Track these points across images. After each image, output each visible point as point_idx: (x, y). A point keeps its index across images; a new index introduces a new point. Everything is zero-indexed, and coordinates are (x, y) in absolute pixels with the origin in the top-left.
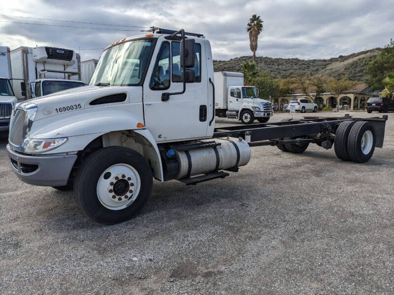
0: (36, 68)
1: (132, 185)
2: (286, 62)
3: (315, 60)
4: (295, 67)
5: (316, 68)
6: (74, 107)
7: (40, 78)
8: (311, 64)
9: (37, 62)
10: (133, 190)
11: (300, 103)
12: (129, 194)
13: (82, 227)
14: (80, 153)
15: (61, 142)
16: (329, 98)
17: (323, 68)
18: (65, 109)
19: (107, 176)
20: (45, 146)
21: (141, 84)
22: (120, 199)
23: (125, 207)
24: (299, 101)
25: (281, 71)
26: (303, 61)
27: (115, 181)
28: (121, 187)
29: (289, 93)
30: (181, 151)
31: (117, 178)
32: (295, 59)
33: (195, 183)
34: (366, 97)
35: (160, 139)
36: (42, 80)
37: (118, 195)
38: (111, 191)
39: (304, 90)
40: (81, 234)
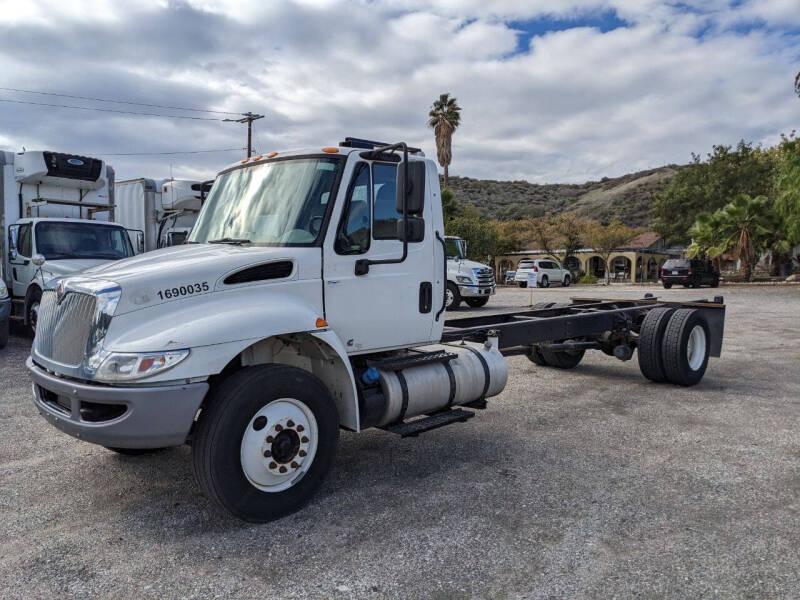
0: (20, 196)
2: (503, 187)
3: (558, 186)
4: (521, 198)
5: (559, 201)
6: (195, 288)
7: (29, 215)
8: (551, 191)
9: (22, 183)
10: (306, 450)
11: (539, 269)
12: (298, 459)
13: (205, 530)
15: (177, 358)
16: (591, 259)
17: (573, 201)
18: (177, 292)
19: (260, 424)
21: (318, 243)
22: (283, 470)
23: (288, 485)
24: (536, 264)
25: (494, 206)
26: (536, 186)
27: (274, 434)
28: (284, 445)
29: (515, 250)
30: (387, 371)
31: (278, 427)
32: (520, 183)
33: (415, 434)
34: (658, 258)
35: (352, 348)
36: (36, 220)
37: (280, 461)
38: (267, 454)
39: (545, 244)
40: (212, 544)
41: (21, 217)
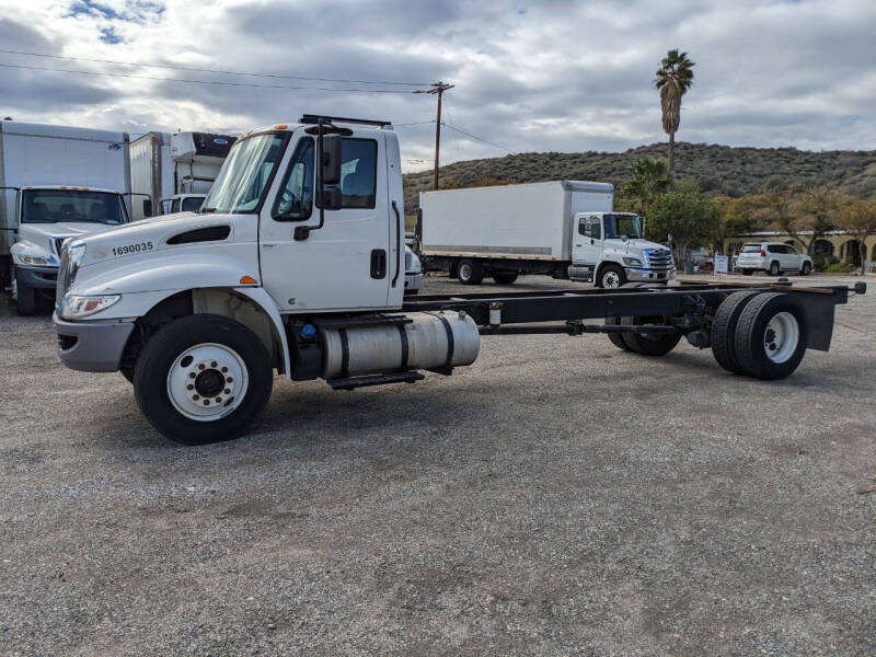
0: (176, 174)
1: (230, 380)
2: (763, 156)
3: (838, 153)
4: (786, 168)
5: (837, 171)
6: (142, 247)
7: (183, 191)
8: (828, 160)
9: (177, 162)
10: (231, 388)
11: (768, 253)
12: (224, 397)
14: (139, 321)
15: (110, 301)
16: (849, 243)
17: (857, 172)
18: (127, 250)
19: (187, 362)
20: (87, 308)
21: (257, 211)
22: (207, 403)
23: (218, 417)
24: (764, 246)
25: (748, 178)
26: (807, 153)
27: (198, 372)
28: (209, 383)
29: (749, 230)
30: (331, 329)
31: (202, 366)
32: (786, 150)
33: (351, 387)
35: (292, 307)
36: (183, 196)
37: (204, 395)
39: (786, 224)
41: (176, 193)
